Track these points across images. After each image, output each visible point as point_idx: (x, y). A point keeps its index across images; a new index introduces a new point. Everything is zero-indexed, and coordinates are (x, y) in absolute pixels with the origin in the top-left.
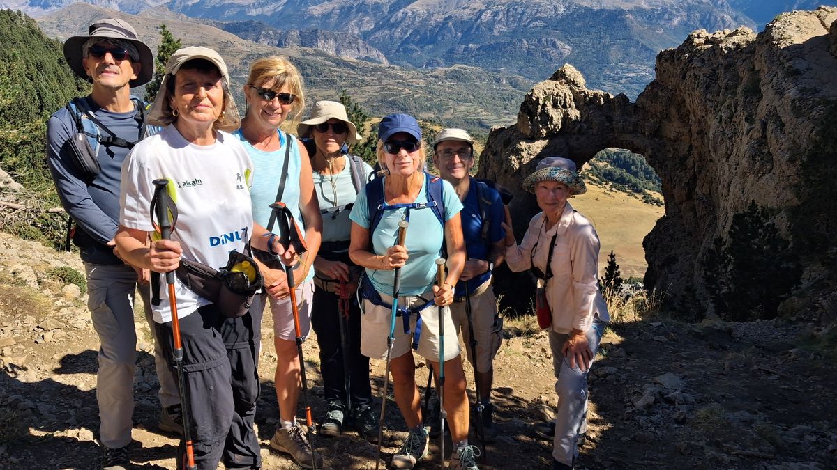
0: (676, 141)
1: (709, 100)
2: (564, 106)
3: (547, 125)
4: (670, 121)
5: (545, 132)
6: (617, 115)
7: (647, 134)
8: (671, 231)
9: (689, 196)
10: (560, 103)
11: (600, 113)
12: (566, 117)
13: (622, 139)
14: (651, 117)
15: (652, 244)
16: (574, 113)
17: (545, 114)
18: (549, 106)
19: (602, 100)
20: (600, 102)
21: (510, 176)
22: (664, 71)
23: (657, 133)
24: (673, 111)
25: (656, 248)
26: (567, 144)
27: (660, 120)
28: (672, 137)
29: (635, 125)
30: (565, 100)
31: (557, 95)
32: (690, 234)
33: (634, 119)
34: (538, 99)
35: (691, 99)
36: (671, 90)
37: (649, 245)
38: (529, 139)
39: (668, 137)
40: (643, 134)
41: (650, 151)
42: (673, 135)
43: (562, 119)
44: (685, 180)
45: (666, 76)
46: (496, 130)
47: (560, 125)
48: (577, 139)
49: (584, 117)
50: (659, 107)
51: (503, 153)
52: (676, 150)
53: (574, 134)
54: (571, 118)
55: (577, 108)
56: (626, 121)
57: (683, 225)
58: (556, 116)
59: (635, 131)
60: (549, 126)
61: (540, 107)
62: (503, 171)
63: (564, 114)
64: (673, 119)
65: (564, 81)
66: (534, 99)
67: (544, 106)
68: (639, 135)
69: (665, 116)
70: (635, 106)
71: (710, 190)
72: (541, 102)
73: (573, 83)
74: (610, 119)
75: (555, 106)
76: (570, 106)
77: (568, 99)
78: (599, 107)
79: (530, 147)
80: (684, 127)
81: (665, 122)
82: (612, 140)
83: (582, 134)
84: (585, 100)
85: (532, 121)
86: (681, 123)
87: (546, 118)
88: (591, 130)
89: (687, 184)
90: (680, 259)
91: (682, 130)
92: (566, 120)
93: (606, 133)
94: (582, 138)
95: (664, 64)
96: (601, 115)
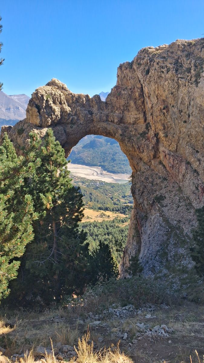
0: (134, 124)
2: (61, 103)
4: (129, 111)
5: (50, 121)
6: (95, 110)
7: (116, 121)
9: (155, 156)
10: (58, 101)
11: (84, 108)
12: (63, 111)
14: (117, 110)
16: (68, 109)
17: (48, 107)
18: (51, 102)
20: (83, 100)
23: (121, 120)
27: (123, 112)
29: (107, 116)
30: (60, 99)
31: (55, 95)
33: (106, 112)
34: (42, 96)
38: (39, 126)
39: (129, 122)
40: (113, 122)
42: (132, 121)
43: (61, 112)
45: (125, 80)
46: (5, 128)
47: (60, 116)
53: (68, 124)
55: (68, 106)
56: (102, 113)
58: (57, 109)
59: (107, 120)
60: (53, 116)
61: (44, 102)
63: (60, 108)
64: (131, 110)
65: (56, 87)
66: (40, 96)
67: (47, 101)
68: (110, 123)
69: (126, 107)
70: (106, 103)
72: (45, 98)
74: (91, 113)
75: (54, 102)
76: (64, 103)
77: (62, 97)
78: (83, 105)
79: (41, 132)
81: (126, 112)
82: (92, 127)
83: (74, 124)
84: (73, 100)
85: (39, 113)
86: (138, 111)
87: (50, 110)
88: (79, 121)
89: (153, 148)
90: (167, 196)
91: (138, 116)
92: (63, 113)
93: (89, 123)
94: (75, 127)
95: (125, 72)
96: (85, 110)
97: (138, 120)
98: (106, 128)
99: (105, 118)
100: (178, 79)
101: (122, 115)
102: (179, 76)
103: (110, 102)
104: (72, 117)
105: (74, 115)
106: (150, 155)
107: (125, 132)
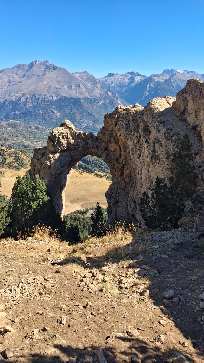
0: (114, 152)
1: (128, 134)
2: (67, 138)
3: (61, 146)
4: (111, 143)
5: (60, 149)
6: (89, 141)
7: (102, 149)
8: (116, 189)
9: (122, 174)
10: (66, 137)
11: (82, 141)
12: (68, 143)
13: (92, 152)
14: (103, 142)
15: (109, 195)
16: (72, 141)
17: (59, 141)
18: (61, 138)
19: (83, 135)
20: (82, 136)
21: (46, 169)
22: (107, 122)
23: (106, 149)
24: (112, 139)
25: (111, 197)
26: (70, 155)
27: (107, 143)
28: (112, 150)
29: (97, 146)
30: (67, 136)
31: (64, 133)
32: (124, 190)
33: (96, 143)
34: (55, 135)
35: (120, 134)
36: (111, 131)
37: (108, 196)
38: (53, 153)
39: (111, 150)
40: (101, 149)
41: (104, 156)
42: (113, 149)
43: (67, 144)
44: (120, 168)
45: (108, 124)
46: (37, 149)
47: (66, 146)
48: (74, 152)
49: (76, 143)
50: (106, 138)
51: (42, 159)
52: (114, 155)
53: (72, 150)
54: (71, 143)
55: (73, 139)
56: (93, 144)
57: (121, 186)
58: (64, 142)
59: (97, 148)
60: (62, 147)
61: (57, 138)
62: (43, 167)
63: (67, 141)
64: (112, 143)
65: (66, 127)
66: (54, 135)
67: (59, 138)
68: (99, 150)
69: (109, 141)
70: (97, 137)
71: (130, 171)
72: (57, 137)
73: (70, 128)
74: (87, 143)
75: (63, 138)
76: (70, 138)
77: (68, 135)
78: (82, 139)
79: (54, 156)
80: (117, 145)
81: (109, 144)
82: (88, 152)
83: (76, 150)
84: (76, 135)
85: (54, 145)
86: (116, 144)
87: (60, 143)
88: (79, 148)
90: (121, 201)
91: (116, 147)
92: (68, 144)
94: (76, 152)
95: (107, 120)
97: (116, 150)
98: (97, 153)
103: (99, 137)
104: (74, 147)
105: (76, 145)
106: (118, 174)
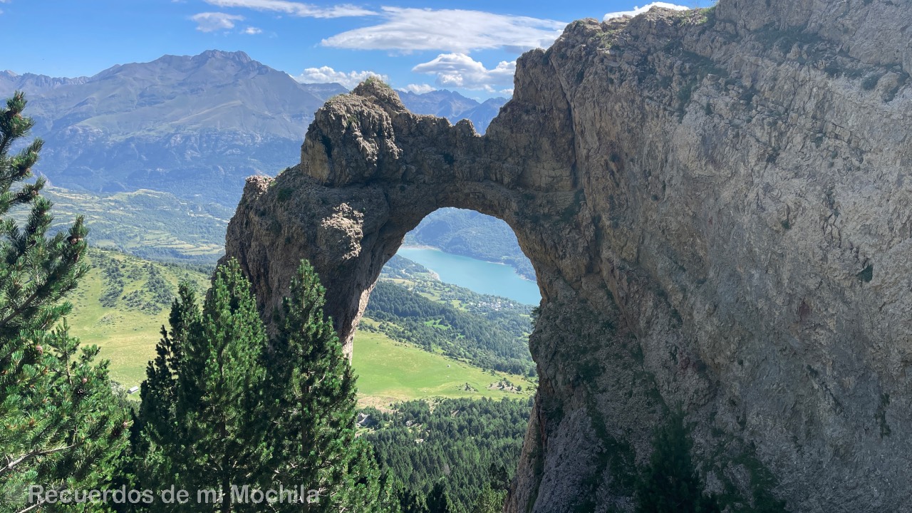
0: (547, 191)
2: (380, 135)
4: (538, 160)
6: (459, 155)
7: (506, 180)
10: (374, 130)
11: (435, 149)
12: (384, 152)
13: (466, 191)
14: (510, 156)
16: (396, 147)
17: (351, 142)
18: (358, 132)
19: (436, 128)
20: (433, 131)
22: (531, 83)
24: (546, 144)
27: (524, 160)
28: (543, 185)
29: (487, 169)
30: (381, 126)
31: (368, 116)
33: (485, 159)
34: (339, 119)
39: (538, 184)
40: (500, 182)
42: (544, 182)
43: (379, 155)
45: (533, 90)
47: (375, 165)
49: (411, 156)
50: (523, 139)
51: (279, 211)
52: (551, 203)
53: (396, 181)
54: (391, 155)
55: (398, 140)
56: (474, 162)
57: (592, 312)
58: (370, 148)
59: (486, 178)
60: (360, 164)
61: (343, 131)
63: (380, 146)
64: (543, 157)
65: (374, 97)
66: (334, 118)
67: (350, 130)
68: (493, 184)
69: (532, 152)
70: (486, 139)
72: (344, 124)
74: (450, 160)
76: (389, 136)
77: (384, 124)
78: (432, 139)
80: (562, 167)
81: (531, 163)
82: (452, 192)
83: (410, 182)
84: (410, 128)
85: (330, 156)
86: (558, 161)
87: (355, 150)
88: (421, 176)
89: (587, 249)
91: (558, 173)
92: (384, 156)
93: (444, 182)
94: (409, 188)
96: (436, 153)
97: (558, 182)
98: (484, 196)
99: (481, 172)
100: (643, 101)
101: (520, 168)
102: (646, 93)
103: (495, 138)
104: (404, 167)
105: (412, 163)
106: (578, 266)
107: (527, 206)
